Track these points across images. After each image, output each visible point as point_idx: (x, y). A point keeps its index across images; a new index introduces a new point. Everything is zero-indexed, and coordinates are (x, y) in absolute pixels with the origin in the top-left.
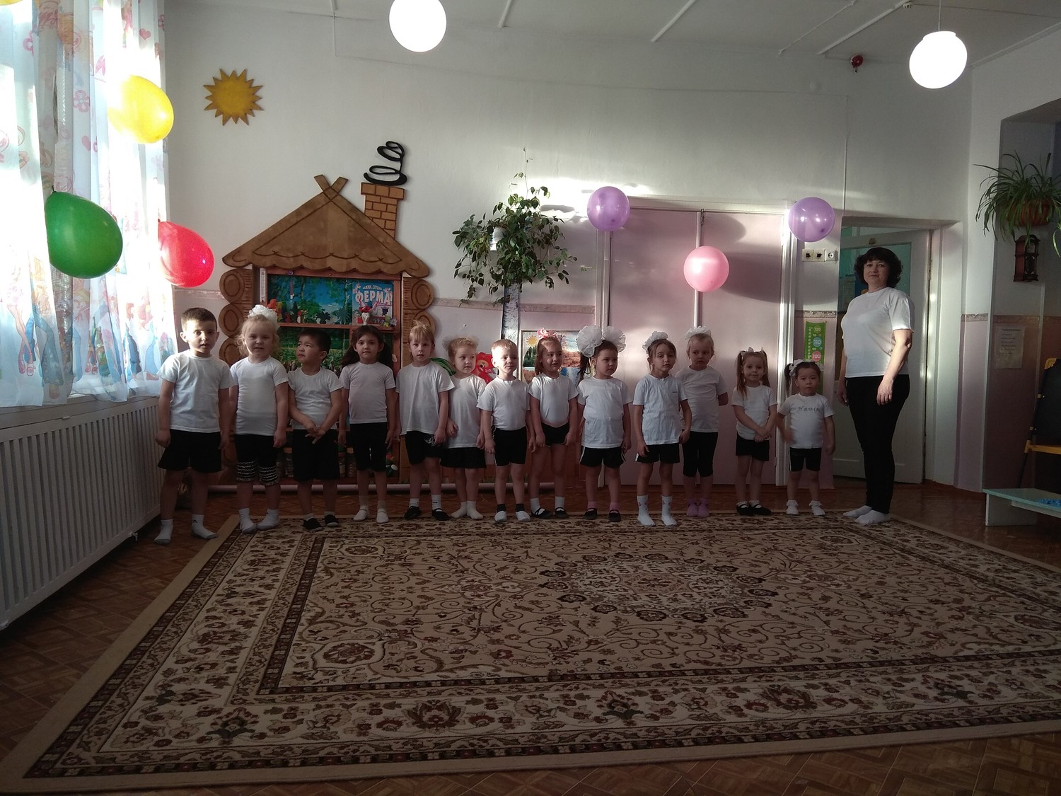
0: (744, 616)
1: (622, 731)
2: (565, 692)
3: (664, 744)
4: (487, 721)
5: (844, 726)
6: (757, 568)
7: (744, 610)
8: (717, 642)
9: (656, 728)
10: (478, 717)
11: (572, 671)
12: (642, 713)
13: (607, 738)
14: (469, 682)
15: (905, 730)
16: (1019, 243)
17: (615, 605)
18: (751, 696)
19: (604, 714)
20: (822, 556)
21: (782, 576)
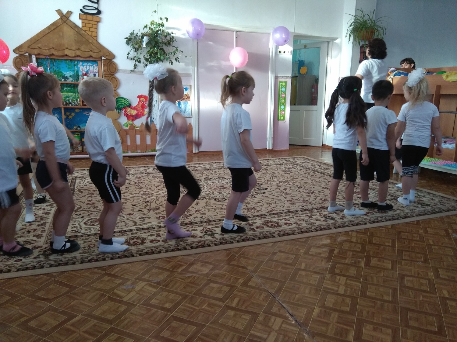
0: (255, 197)
1: (210, 240)
2: (188, 229)
3: (226, 243)
4: (157, 242)
5: (291, 232)
6: (260, 180)
7: (255, 195)
8: (245, 207)
9: (223, 238)
10: (153, 241)
11: (190, 221)
12: (218, 233)
13: (205, 243)
14: (148, 228)
15: (312, 232)
16: (362, 47)
17: (206, 197)
18: (258, 225)
19: (203, 235)
20: (284, 174)
21: (269, 182)
